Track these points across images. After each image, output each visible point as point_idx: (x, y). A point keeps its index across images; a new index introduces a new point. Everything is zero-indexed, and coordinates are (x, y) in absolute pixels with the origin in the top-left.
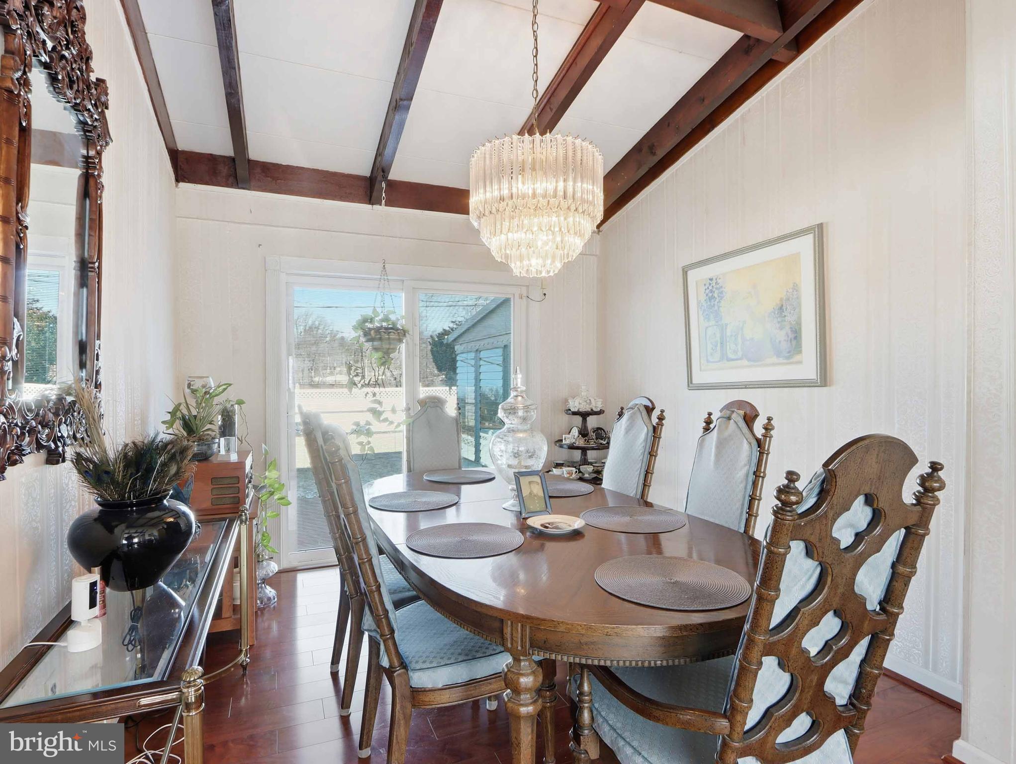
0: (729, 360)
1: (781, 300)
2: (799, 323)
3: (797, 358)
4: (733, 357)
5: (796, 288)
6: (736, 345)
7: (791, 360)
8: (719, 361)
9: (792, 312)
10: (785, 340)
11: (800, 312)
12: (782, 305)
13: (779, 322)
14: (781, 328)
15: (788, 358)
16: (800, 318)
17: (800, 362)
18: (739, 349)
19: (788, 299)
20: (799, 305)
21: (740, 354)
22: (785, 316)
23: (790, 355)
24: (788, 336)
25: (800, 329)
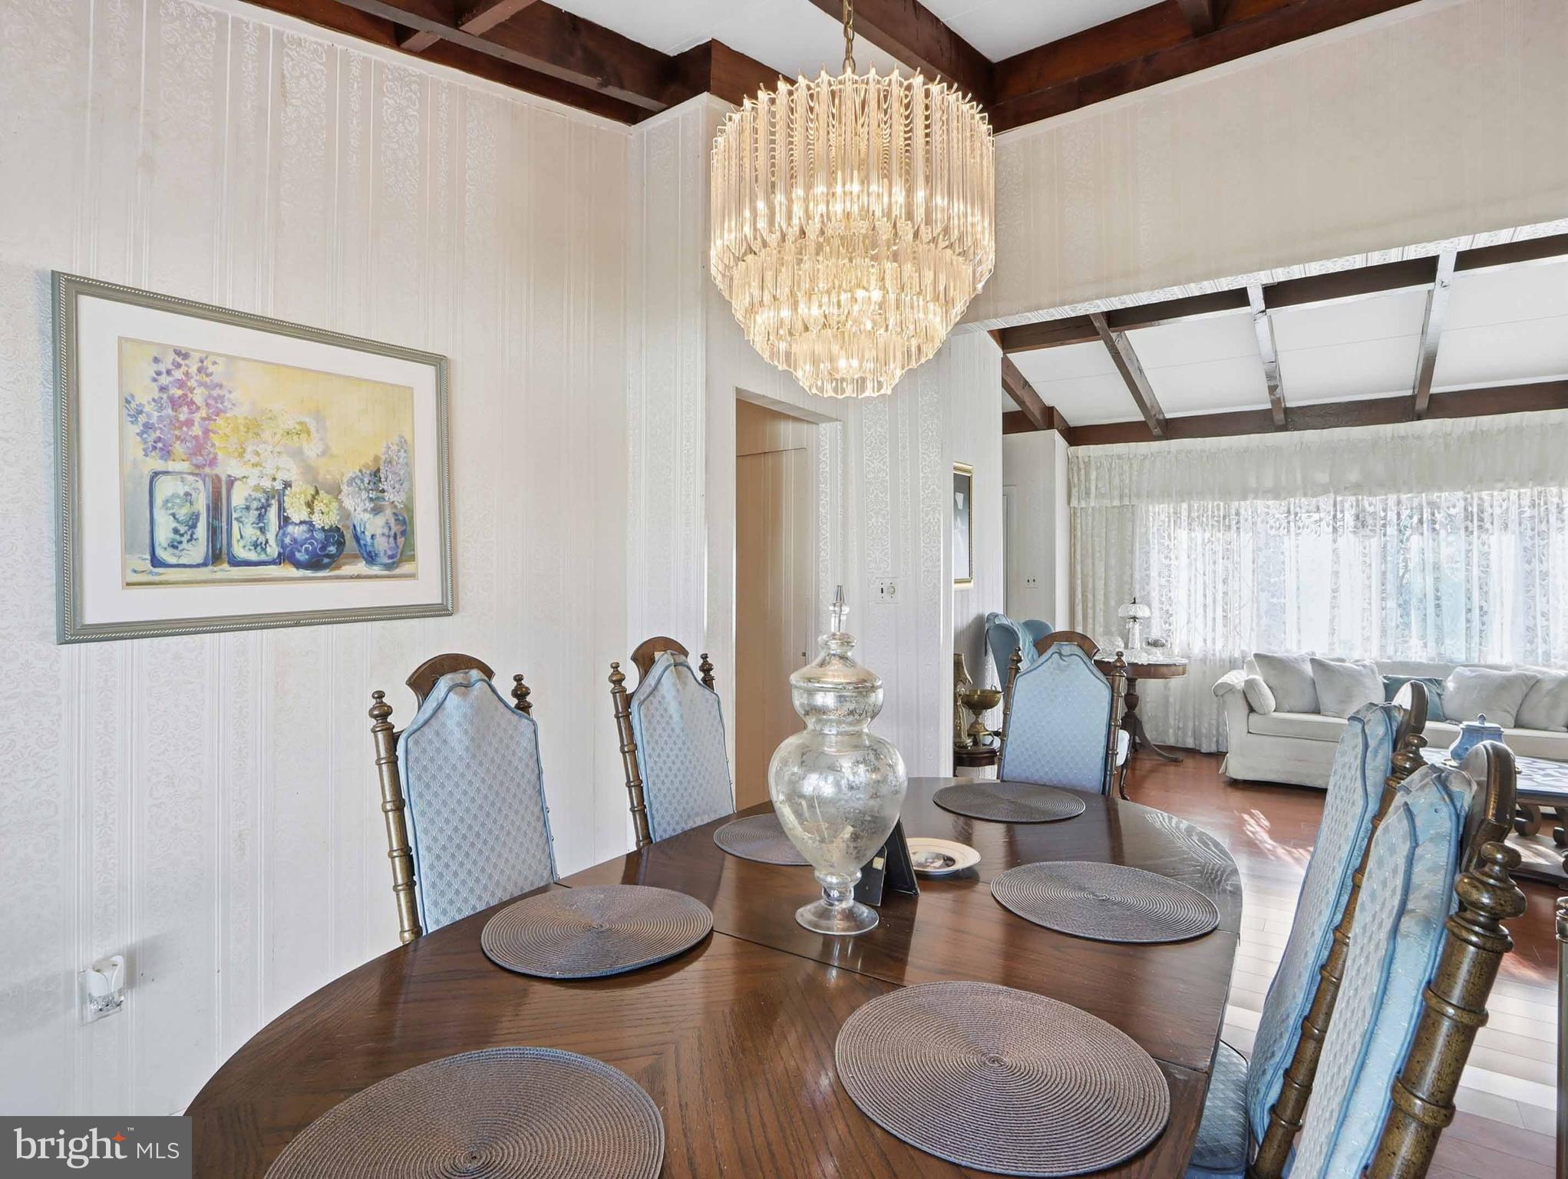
0: (235, 562)
1: (377, 459)
2: (409, 509)
3: (406, 568)
4: (253, 556)
5: (404, 445)
6: (262, 530)
7: (397, 571)
8: (205, 564)
9: (397, 486)
10: (383, 534)
11: (411, 489)
12: (378, 470)
13: (371, 500)
14: (377, 511)
15: (388, 567)
16: (410, 499)
17: (412, 576)
18: (272, 541)
19: (390, 462)
20: (410, 476)
21: (273, 550)
22: (383, 491)
23: (394, 563)
24: (390, 529)
25: (412, 518)
